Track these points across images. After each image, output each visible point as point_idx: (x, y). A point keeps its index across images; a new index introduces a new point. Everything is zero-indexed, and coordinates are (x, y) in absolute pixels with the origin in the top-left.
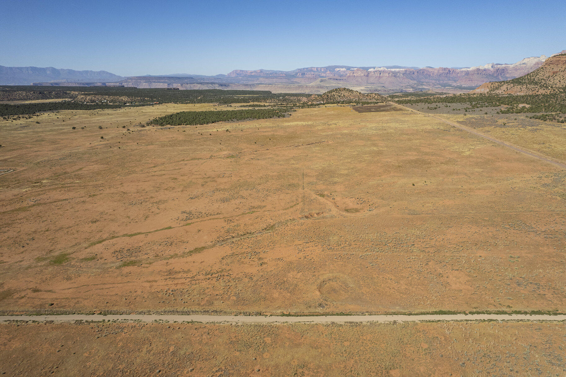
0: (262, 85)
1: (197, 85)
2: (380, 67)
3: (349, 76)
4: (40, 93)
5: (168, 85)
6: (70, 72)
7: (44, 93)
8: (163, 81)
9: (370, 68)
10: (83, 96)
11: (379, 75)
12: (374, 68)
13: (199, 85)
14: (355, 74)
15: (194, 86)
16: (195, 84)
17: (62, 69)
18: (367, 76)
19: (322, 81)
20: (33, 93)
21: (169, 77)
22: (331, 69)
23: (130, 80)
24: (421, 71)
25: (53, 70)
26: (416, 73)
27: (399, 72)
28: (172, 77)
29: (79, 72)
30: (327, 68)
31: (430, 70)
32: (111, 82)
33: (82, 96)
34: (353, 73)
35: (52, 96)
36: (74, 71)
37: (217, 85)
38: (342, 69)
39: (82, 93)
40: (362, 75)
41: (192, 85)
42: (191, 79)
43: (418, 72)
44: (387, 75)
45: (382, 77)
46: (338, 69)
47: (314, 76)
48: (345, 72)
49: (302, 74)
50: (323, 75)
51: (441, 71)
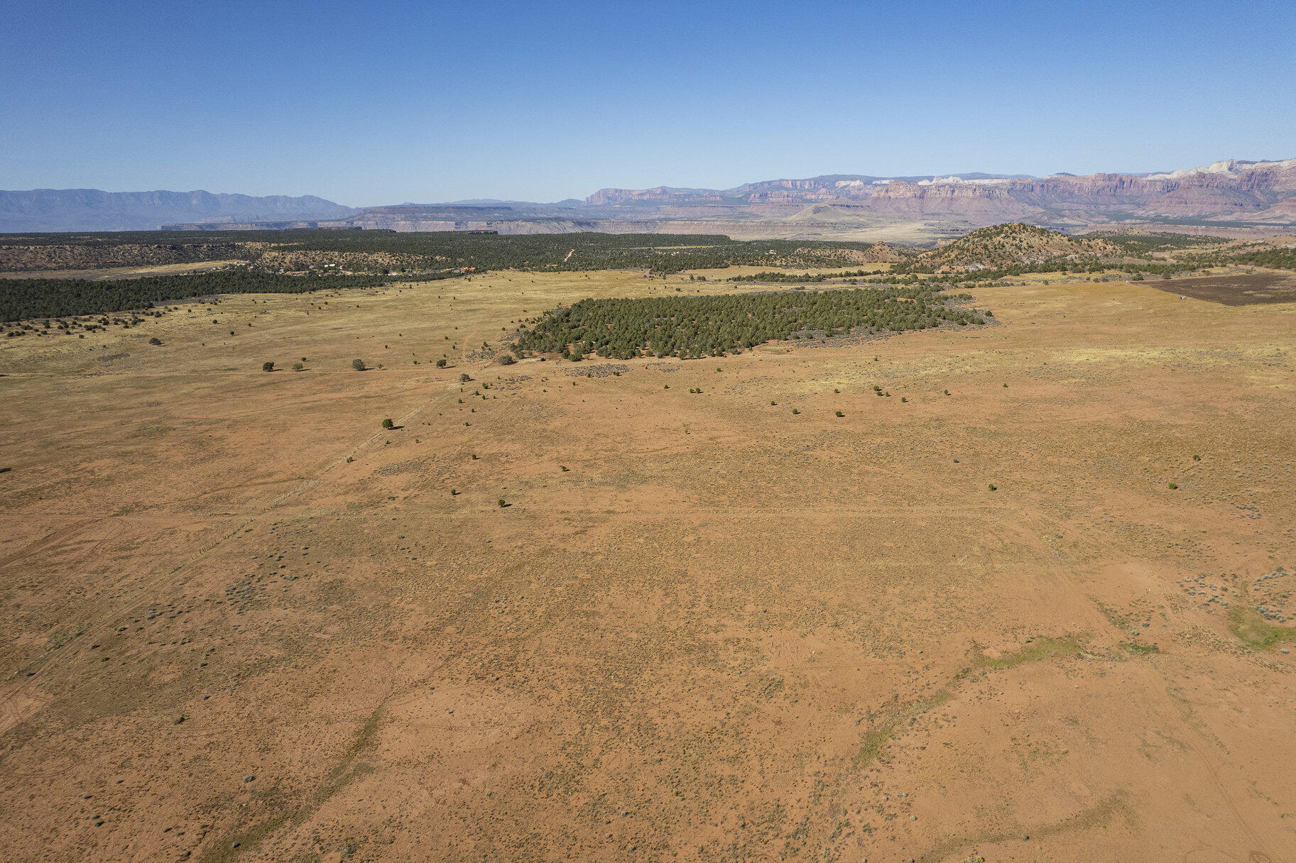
0: (676, 222)
1: (524, 223)
2: (947, 177)
3: (878, 198)
4: (174, 248)
5: (457, 224)
6: (241, 199)
7: (182, 248)
8: (444, 215)
9: (921, 178)
10: (277, 254)
11: (949, 194)
12: (931, 179)
13: (529, 225)
14: (891, 194)
15: (518, 225)
16: (520, 223)
17: (223, 194)
18: (922, 197)
19: (817, 210)
20: (157, 247)
21: (457, 208)
22: (828, 182)
23: (370, 216)
24: (1050, 184)
25: (205, 196)
26: (1038, 189)
27: (996, 187)
28: (466, 208)
29: (259, 200)
30: (819, 182)
31: (1071, 180)
32: (329, 221)
33: (275, 254)
34: (887, 191)
35: (201, 256)
36: (249, 197)
37: (570, 224)
38: (853, 184)
39: (273, 244)
40: (908, 194)
41: (513, 225)
42: (507, 211)
43: (1043, 186)
44: (970, 194)
45: (958, 198)
46: (843, 183)
47: (790, 199)
48: (860, 190)
49: (760, 196)
50: (813, 197)
51: (1100, 183)
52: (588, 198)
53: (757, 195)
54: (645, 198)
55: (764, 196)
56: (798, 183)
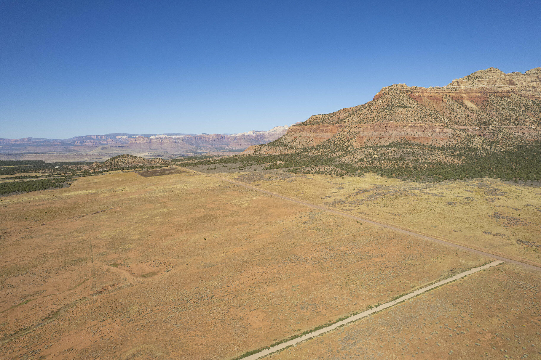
0: (32, 155)
2: (161, 135)
3: (132, 143)
9: (152, 135)
11: (160, 141)
12: (155, 135)
18: (150, 142)
19: (103, 149)
22: (113, 136)
24: (198, 137)
26: (194, 139)
27: (179, 138)
30: (108, 136)
31: (206, 136)
34: (136, 140)
38: (123, 137)
40: (145, 141)
43: (195, 138)
44: (168, 141)
45: (164, 143)
46: (119, 137)
47: (94, 144)
48: (126, 139)
50: (105, 143)
51: (215, 137)
53: (79, 142)
55: (82, 142)
56: (99, 137)
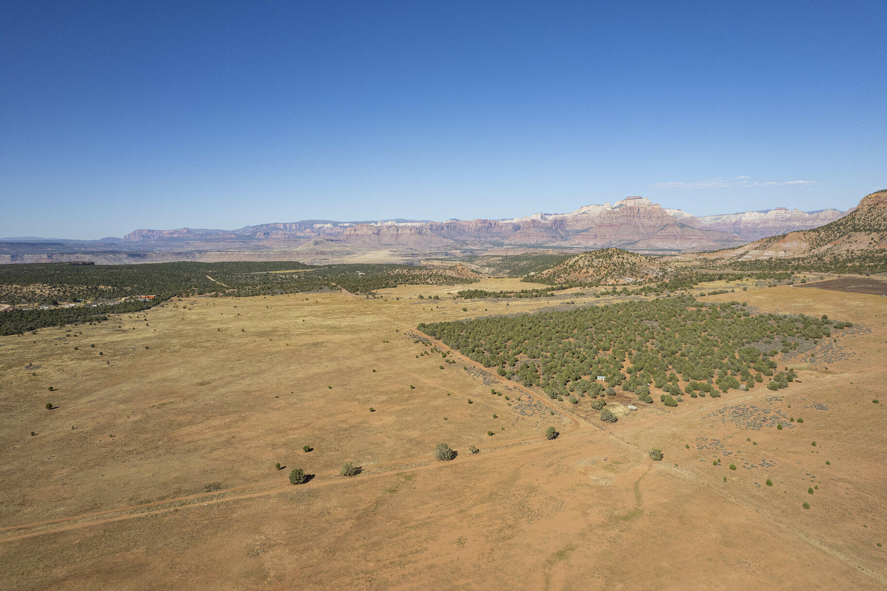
3: (350, 235)
11: (395, 232)
14: (358, 232)
18: (378, 234)
22: (307, 225)
24: (453, 226)
26: (445, 228)
27: (422, 227)
30: (300, 225)
34: (355, 230)
38: (325, 226)
40: (370, 232)
43: (448, 226)
44: (408, 231)
45: (401, 235)
46: (318, 226)
47: (286, 236)
48: (332, 230)
49: (264, 234)
50: (302, 234)
51: (481, 225)
52: (125, 237)
53: (262, 234)
54: (175, 236)
55: (266, 234)
56: (288, 226)
